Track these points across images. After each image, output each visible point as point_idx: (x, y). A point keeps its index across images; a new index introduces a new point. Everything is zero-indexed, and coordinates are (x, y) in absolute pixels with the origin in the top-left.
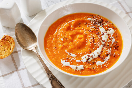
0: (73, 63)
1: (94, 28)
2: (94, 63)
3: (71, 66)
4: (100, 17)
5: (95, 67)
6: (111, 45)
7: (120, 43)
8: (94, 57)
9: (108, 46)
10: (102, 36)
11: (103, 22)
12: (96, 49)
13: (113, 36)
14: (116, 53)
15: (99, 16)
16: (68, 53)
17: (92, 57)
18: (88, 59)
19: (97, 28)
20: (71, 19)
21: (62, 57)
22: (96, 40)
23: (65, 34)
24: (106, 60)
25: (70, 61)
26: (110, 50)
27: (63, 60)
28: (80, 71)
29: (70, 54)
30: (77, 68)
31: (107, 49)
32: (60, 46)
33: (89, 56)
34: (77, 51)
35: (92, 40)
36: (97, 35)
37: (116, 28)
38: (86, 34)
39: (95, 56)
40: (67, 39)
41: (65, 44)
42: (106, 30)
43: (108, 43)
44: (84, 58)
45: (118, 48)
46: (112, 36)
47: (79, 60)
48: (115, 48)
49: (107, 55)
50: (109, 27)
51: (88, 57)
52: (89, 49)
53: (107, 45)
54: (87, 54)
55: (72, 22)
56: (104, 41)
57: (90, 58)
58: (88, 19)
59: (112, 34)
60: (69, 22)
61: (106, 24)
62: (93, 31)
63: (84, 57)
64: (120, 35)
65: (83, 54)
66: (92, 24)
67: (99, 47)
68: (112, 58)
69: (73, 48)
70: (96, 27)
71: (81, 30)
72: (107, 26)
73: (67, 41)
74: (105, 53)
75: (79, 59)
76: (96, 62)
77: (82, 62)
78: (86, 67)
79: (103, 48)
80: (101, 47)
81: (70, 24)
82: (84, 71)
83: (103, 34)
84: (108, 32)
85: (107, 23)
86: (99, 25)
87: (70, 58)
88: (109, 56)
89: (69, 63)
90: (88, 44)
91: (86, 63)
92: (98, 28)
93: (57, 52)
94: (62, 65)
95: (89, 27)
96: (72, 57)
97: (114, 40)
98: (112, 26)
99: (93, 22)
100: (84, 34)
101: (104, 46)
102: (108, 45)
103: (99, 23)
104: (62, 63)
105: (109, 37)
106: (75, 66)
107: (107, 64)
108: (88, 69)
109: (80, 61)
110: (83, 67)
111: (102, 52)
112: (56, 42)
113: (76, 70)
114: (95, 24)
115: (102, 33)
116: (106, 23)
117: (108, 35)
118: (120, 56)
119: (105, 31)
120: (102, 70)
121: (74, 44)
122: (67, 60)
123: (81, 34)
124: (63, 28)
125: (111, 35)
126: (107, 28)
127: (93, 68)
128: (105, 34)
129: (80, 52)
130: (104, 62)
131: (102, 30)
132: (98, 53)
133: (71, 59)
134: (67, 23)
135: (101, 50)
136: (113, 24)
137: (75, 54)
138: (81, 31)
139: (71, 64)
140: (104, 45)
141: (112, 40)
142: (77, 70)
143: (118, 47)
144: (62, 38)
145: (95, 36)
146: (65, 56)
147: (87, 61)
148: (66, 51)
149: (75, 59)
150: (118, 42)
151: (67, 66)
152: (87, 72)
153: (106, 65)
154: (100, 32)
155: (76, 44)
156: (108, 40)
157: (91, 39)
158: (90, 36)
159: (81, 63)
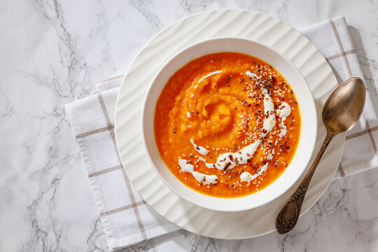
0: (199, 167)
1: (255, 96)
2: (238, 175)
3: (195, 174)
4: (272, 71)
5: (236, 183)
6: (276, 142)
7: (294, 140)
8: (240, 162)
9: (270, 143)
10: (265, 120)
11: (274, 85)
12: (248, 144)
13: (284, 121)
14: (281, 160)
15: (271, 67)
16: (195, 146)
17: (236, 161)
18: (229, 164)
19: (260, 99)
20: (214, 67)
21: (182, 153)
22: (250, 128)
23: (197, 103)
24: (260, 173)
25: (196, 162)
26: (271, 152)
27: (183, 158)
28: (208, 187)
29: (198, 149)
30: (205, 180)
31: (267, 151)
32: (183, 128)
33: (231, 157)
34: (212, 143)
35: (243, 124)
36: (256, 115)
37: (296, 103)
38: (236, 109)
39: (241, 159)
40: (198, 113)
41: (192, 125)
42: (276, 107)
43: (271, 137)
44: (221, 161)
45: (289, 151)
46: (283, 123)
47: (212, 164)
48: (283, 149)
49: (264, 163)
50: (283, 100)
51: (228, 160)
52: (234, 142)
53: (269, 141)
54: (228, 151)
55: (216, 75)
56: (265, 131)
57: (231, 162)
58: (248, 73)
59: (284, 119)
60: (211, 74)
61: (278, 92)
62: (250, 106)
63: (221, 157)
64: (299, 119)
65: (221, 151)
66: (253, 85)
67: (253, 142)
68: (272, 169)
69: (206, 135)
70: (258, 96)
71: (228, 94)
72: (279, 97)
73: (197, 118)
74: (262, 158)
75: (212, 160)
76: (241, 173)
77: (216, 169)
78: (222, 182)
79: (259, 147)
80: (257, 142)
81: (210, 80)
82: (216, 189)
83: (267, 117)
84: (278, 111)
85: (282, 89)
86: (265, 91)
87: (196, 156)
88: (267, 164)
89: (192, 166)
90: (236, 131)
91: (222, 171)
92: (262, 99)
93: (175, 140)
94: (180, 168)
95: (245, 90)
96: (200, 155)
97: (284, 132)
98: (289, 97)
99: (255, 82)
100: (233, 107)
101: (263, 143)
102: (271, 141)
103: (266, 87)
104: (180, 164)
105: (277, 124)
106: (202, 175)
107: (260, 180)
108: (223, 186)
109: (213, 167)
110: (216, 180)
111: (256, 153)
112: (177, 116)
113: (202, 184)
114: (258, 88)
115: (265, 113)
116: (280, 90)
117: (277, 117)
118: (286, 166)
119: (273, 109)
120: (247, 190)
121: (210, 128)
122: (191, 160)
123: (228, 105)
124: (195, 87)
125: (281, 119)
126: (278, 101)
127: (233, 186)
128: (272, 117)
129: (217, 145)
130: (256, 175)
131: (268, 105)
132: (248, 155)
133: (198, 158)
134: (204, 78)
135: (255, 150)
136: (292, 92)
137: (208, 149)
138: (228, 98)
139: (195, 170)
140: (264, 140)
141: (280, 132)
142: (204, 183)
143: (288, 148)
144: (189, 111)
145: (251, 117)
146: (188, 150)
147: (225, 168)
148: (192, 141)
149: (204, 160)
150: (291, 136)
151: (187, 173)
152: (220, 191)
153: (257, 182)
154: (263, 109)
155: (213, 128)
156: (273, 130)
157: (243, 121)
158: (242, 116)
159: (213, 171)
